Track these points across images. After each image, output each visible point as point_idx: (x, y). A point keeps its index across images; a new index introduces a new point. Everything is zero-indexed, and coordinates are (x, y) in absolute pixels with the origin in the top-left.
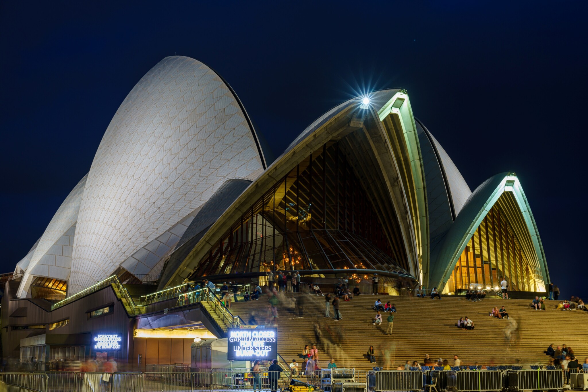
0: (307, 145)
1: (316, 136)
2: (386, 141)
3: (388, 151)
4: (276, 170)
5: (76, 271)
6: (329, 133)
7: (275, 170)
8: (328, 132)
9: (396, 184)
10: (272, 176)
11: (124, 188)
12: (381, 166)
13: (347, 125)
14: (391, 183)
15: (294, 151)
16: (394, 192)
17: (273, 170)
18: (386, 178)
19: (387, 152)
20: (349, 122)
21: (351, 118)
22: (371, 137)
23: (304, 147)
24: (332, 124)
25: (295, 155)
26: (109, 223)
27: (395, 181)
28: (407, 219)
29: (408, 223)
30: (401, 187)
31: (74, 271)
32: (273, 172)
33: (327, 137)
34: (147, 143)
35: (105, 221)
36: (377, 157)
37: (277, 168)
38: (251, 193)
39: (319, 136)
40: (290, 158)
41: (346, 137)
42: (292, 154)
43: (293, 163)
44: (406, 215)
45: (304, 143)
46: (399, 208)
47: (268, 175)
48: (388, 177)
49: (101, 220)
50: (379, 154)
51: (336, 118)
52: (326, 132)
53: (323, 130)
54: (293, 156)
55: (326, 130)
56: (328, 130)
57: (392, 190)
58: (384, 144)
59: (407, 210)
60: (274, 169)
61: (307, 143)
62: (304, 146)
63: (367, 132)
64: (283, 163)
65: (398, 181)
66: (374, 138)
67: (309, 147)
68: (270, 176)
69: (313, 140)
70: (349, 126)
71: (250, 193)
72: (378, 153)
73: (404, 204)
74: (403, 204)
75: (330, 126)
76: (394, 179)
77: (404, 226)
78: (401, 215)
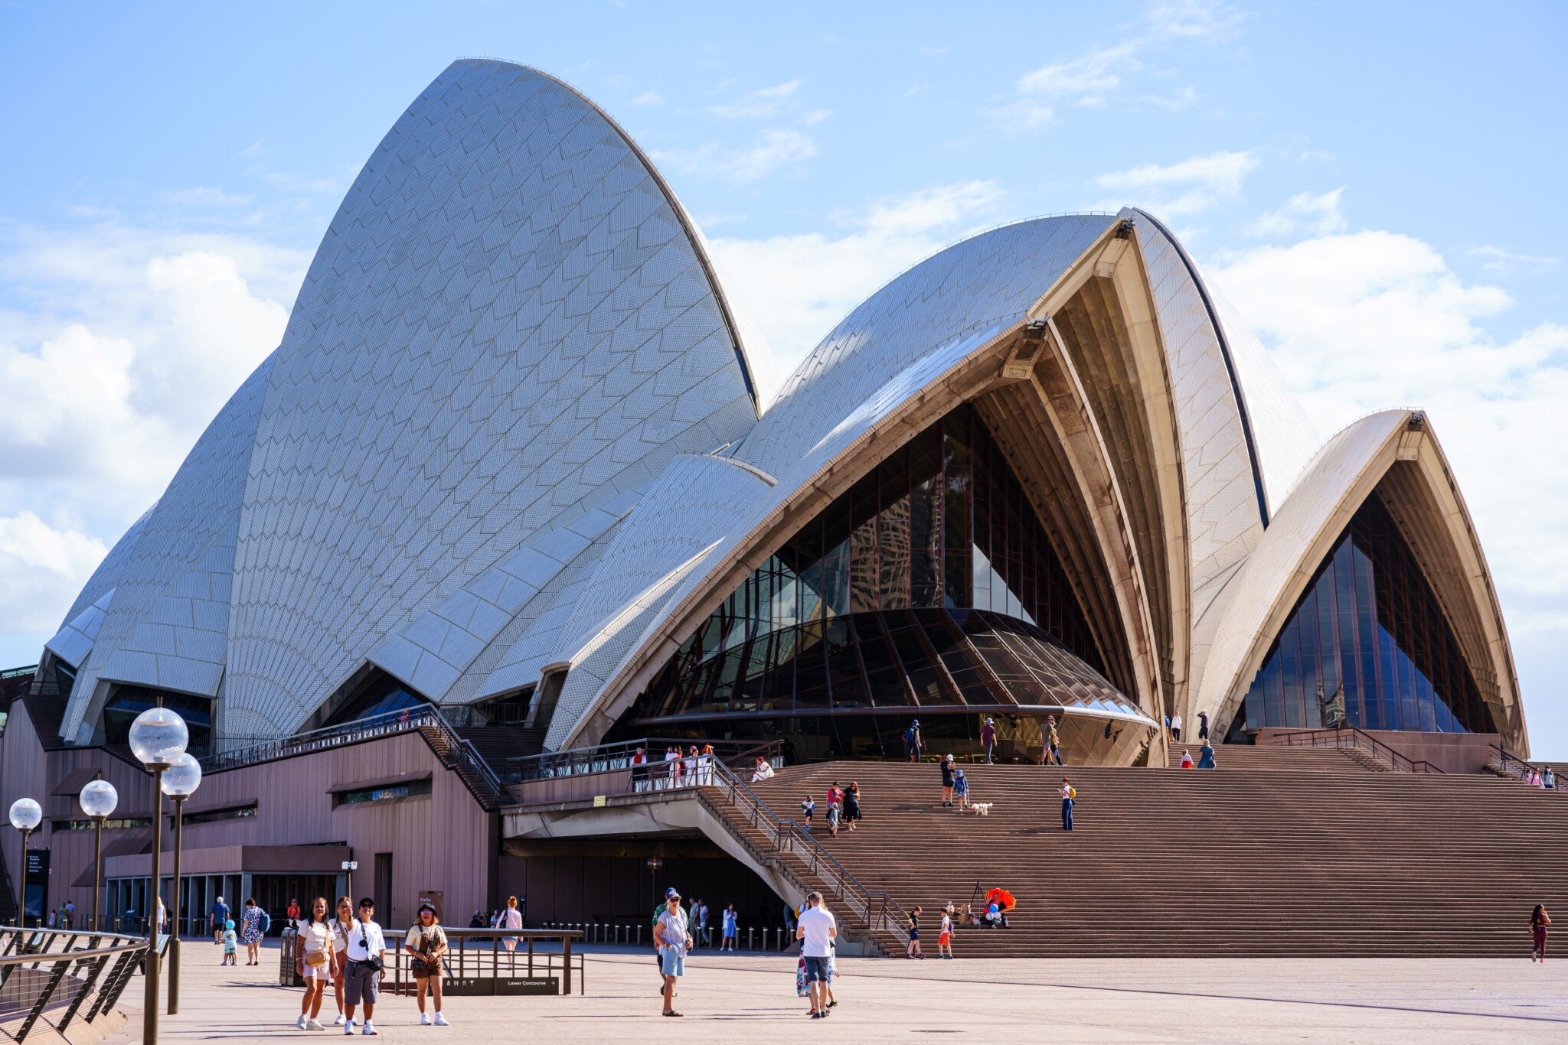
0: (903, 420)
1: (925, 400)
2: (1083, 407)
3: (1089, 426)
4: (832, 475)
5: (241, 671)
6: (955, 393)
7: (828, 475)
8: (951, 390)
9: (1107, 499)
10: (821, 488)
11: (369, 447)
12: (1073, 462)
13: (996, 374)
14: (1094, 498)
15: (874, 433)
16: (1102, 519)
17: (825, 474)
18: (1084, 488)
19: (1087, 430)
20: (999, 368)
21: (1006, 360)
22: (1049, 398)
23: (896, 425)
24: (963, 373)
25: (875, 442)
26: (330, 543)
27: (1104, 494)
28: (1131, 578)
29: (1136, 587)
30: (1118, 507)
31: (234, 672)
32: (824, 479)
33: (950, 401)
34: (425, 322)
35: (319, 537)
36: (1064, 441)
37: (835, 471)
38: (774, 527)
39: (931, 399)
40: (864, 449)
41: (992, 394)
42: (869, 440)
43: (870, 459)
44: (1130, 568)
45: (896, 416)
46: (1114, 554)
47: (812, 487)
48: (1089, 484)
49: (305, 534)
50: (1067, 435)
51: (970, 359)
52: (948, 390)
53: (942, 387)
54: (870, 443)
55: (948, 387)
56: (951, 387)
57: (1097, 512)
58: (1081, 413)
59: (1132, 558)
60: (827, 472)
61: (905, 415)
62: (896, 422)
63: (1041, 388)
64: (848, 459)
65: (1112, 492)
66: (1057, 401)
67: (908, 423)
68: (818, 488)
69: (918, 409)
70: (1000, 375)
71: (771, 526)
72: (1066, 432)
73: (1126, 543)
74: (1124, 545)
75: (955, 378)
76: (1101, 488)
77: (1126, 594)
78: (1118, 568)
